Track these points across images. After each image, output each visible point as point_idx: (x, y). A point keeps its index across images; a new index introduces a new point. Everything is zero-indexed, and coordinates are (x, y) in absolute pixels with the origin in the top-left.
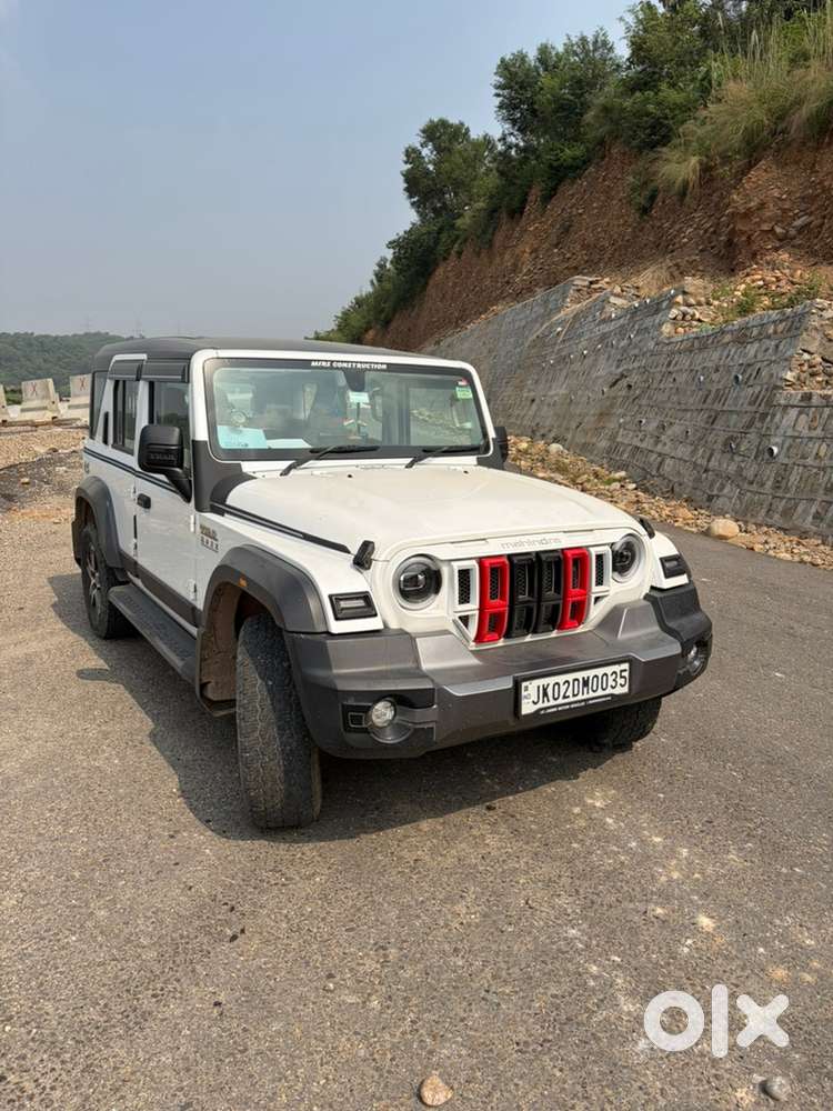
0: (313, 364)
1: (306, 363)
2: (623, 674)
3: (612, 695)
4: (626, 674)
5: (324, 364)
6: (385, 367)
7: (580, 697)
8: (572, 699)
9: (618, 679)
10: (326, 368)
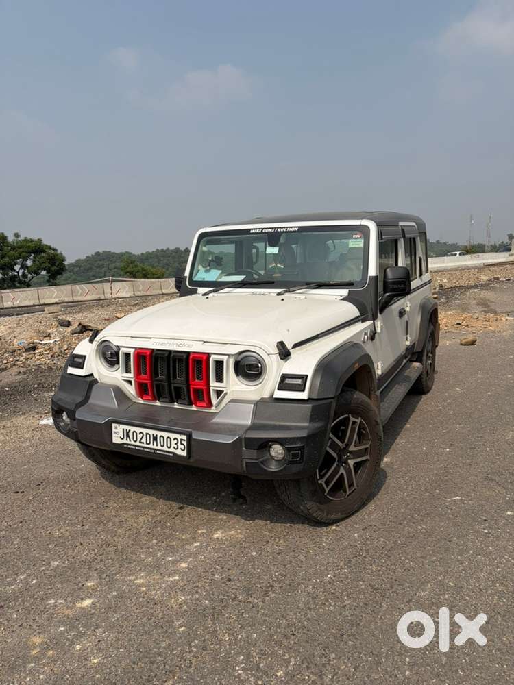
0: (252, 231)
1: (247, 231)
2: (183, 442)
3: (173, 453)
4: (185, 443)
5: (257, 231)
6: (297, 229)
7: (151, 446)
8: (145, 445)
9: (179, 444)
10: (259, 233)
